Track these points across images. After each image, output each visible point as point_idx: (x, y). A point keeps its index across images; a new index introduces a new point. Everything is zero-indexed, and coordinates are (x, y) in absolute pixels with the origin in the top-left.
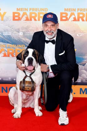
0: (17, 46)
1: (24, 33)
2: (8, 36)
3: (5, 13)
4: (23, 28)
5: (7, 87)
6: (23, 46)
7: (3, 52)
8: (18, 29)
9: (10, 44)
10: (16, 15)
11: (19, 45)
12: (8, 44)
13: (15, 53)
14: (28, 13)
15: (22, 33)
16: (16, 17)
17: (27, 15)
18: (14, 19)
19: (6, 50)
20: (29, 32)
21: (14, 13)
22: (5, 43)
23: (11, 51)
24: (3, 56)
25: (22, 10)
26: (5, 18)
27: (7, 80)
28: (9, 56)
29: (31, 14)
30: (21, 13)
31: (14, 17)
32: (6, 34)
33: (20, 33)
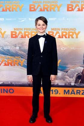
0: (14, 57)
1: (20, 48)
2: (8, 50)
3: (5, 32)
4: (19, 44)
5: (7, 89)
6: (20, 58)
7: (4, 62)
8: (15, 45)
9: (9, 56)
10: (14, 33)
11: (16, 57)
12: (8, 56)
13: (13, 63)
14: (23, 32)
15: (18, 47)
16: (14, 35)
17: (22, 34)
18: (12, 37)
19: (6, 60)
20: (24, 46)
21: (12, 32)
22: (5, 56)
23: (10, 62)
24: (4, 65)
25: (18, 29)
26: (5, 36)
27: (7, 83)
28: (8, 65)
29: (25, 32)
30: (18, 32)
31: (12, 35)
32: (6, 48)
33: (17, 47)
